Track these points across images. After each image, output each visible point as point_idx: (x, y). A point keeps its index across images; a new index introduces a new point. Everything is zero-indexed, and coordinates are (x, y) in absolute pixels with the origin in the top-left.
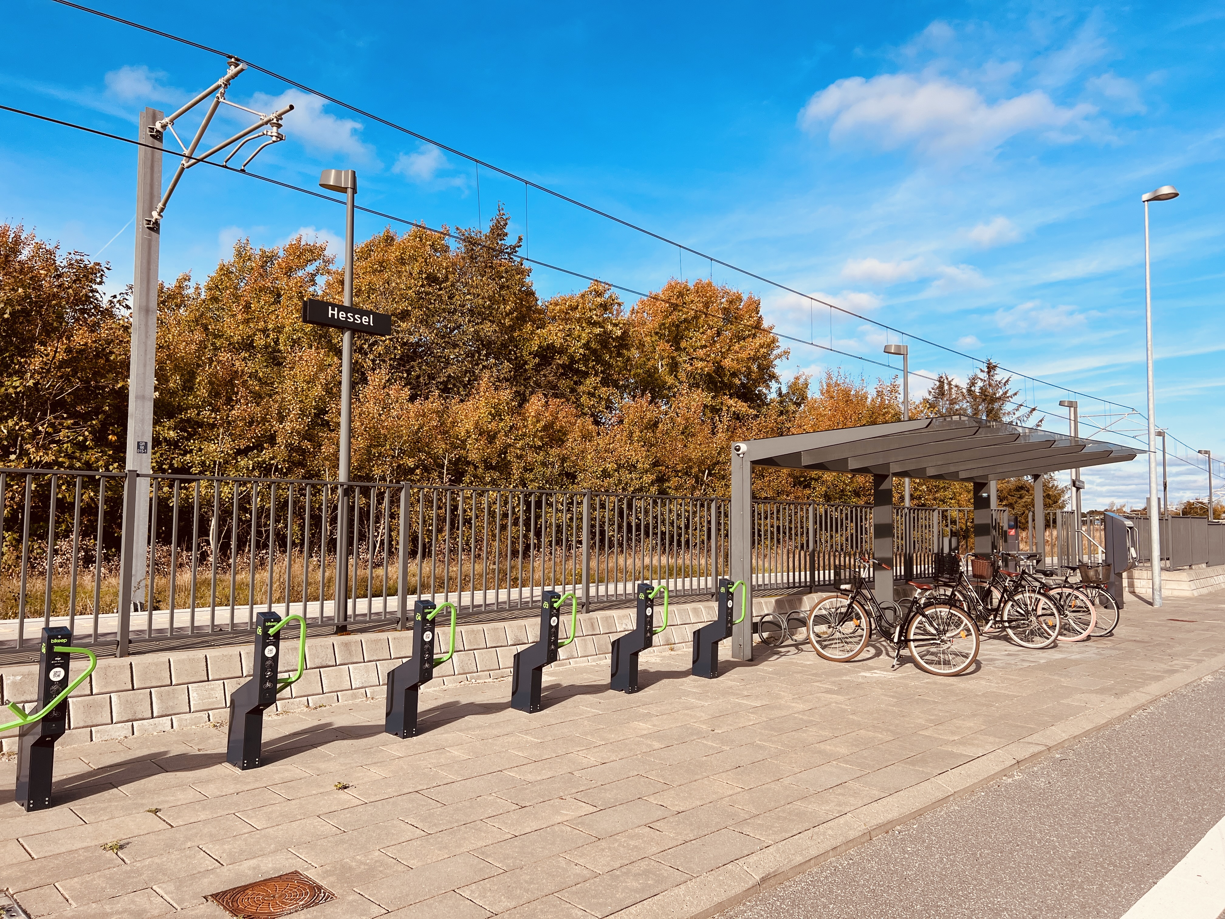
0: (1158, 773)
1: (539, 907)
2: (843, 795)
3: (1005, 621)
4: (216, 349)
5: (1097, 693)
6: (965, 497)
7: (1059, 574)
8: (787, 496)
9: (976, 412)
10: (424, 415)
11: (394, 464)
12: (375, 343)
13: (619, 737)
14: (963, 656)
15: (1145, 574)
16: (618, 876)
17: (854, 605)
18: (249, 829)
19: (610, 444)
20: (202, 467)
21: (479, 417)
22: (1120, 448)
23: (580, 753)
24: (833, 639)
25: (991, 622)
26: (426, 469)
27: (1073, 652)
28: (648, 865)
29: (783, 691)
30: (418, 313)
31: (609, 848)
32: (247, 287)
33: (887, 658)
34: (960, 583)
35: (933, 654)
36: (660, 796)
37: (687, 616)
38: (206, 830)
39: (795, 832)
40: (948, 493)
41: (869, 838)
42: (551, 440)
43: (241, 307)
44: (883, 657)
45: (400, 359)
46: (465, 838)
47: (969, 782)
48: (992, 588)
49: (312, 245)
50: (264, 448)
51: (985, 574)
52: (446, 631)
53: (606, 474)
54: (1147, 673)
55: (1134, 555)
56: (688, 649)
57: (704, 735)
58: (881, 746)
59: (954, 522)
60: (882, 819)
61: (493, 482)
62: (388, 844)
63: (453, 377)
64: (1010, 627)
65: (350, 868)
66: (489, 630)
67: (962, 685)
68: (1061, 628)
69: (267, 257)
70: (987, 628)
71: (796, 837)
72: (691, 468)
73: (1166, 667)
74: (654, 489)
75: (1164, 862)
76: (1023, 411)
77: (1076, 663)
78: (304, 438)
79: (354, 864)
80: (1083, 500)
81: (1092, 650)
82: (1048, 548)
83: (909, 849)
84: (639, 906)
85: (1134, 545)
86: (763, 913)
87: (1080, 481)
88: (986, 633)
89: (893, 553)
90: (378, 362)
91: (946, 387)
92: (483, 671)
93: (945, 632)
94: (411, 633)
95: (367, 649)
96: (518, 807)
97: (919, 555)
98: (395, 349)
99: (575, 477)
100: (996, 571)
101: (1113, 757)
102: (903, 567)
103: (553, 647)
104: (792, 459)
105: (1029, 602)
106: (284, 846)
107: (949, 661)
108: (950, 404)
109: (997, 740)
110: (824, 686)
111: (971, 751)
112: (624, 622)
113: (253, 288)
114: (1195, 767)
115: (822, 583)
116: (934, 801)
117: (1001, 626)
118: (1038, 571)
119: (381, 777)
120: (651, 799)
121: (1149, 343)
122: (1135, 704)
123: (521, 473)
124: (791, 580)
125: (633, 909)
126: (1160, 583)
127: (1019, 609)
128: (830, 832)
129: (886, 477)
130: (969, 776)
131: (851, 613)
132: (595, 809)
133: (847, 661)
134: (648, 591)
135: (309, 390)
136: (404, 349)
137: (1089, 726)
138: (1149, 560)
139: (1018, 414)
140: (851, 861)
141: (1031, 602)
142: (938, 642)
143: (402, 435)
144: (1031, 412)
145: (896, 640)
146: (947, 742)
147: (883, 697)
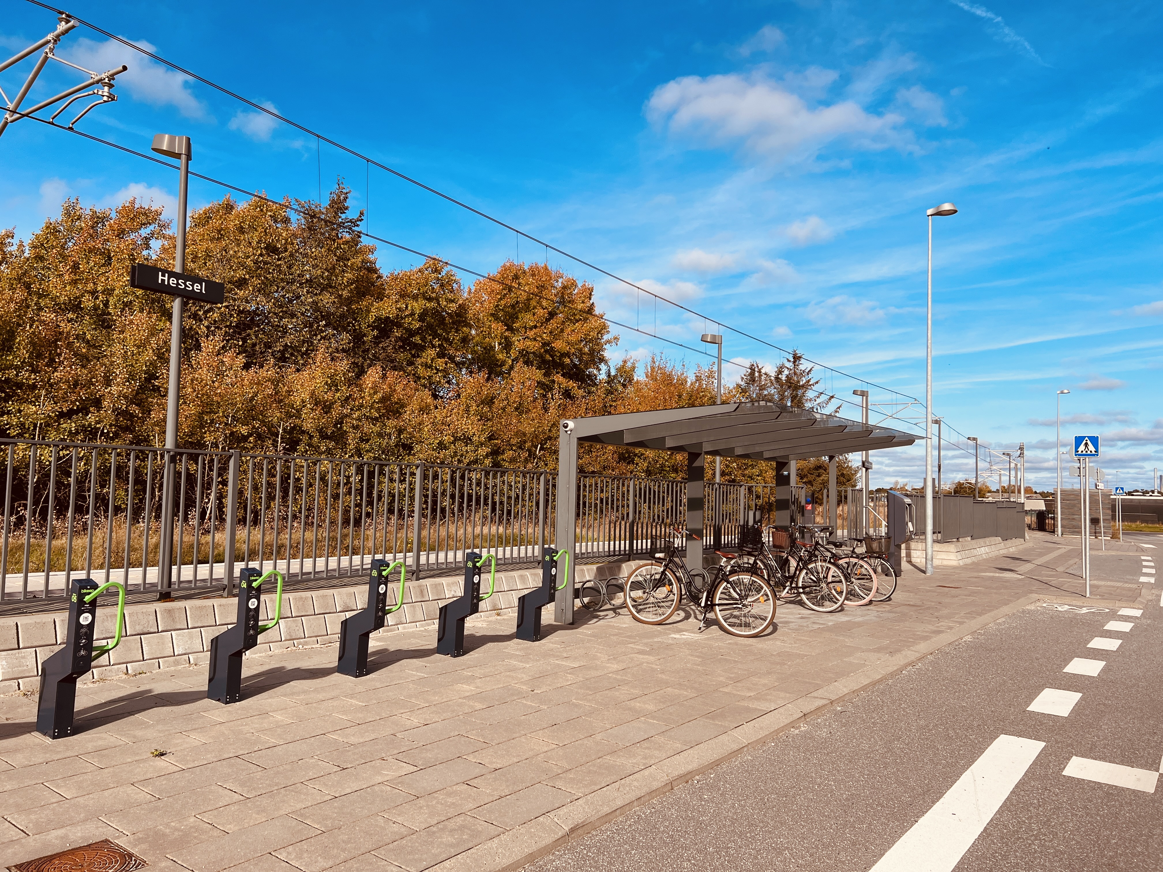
0: (922, 722)
1: (355, 866)
2: (649, 748)
3: (800, 588)
4: (40, 309)
5: (875, 652)
6: (771, 474)
7: (848, 545)
8: (613, 470)
9: (782, 398)
10: (258, 383)
11: (227, 432)
12: (211, 310)
13: (443, 699)
14: (762, 619)
15: (921, 546)
16: (434, 833)
17: (667, 572)
18: (56, 798)
19: (447, 417)
20: (21, 429)
21: (315, 387)
22: (903, 434)
23: (403, 715)
24: (647, 604)
25: (788, 588)
26: (260, 437)
27: (857, 616)
28: (465, 820)
29: (600, 653)
30: (256, 282)
31: (428, 806)
32: (75, 247)
33: (695, 620)
34: (762, 553)
35: (735, 617)
36: (479, 754)
37: (514, 583)
38: (11, 801)
39: (603, 785)
40: (756, 471)
41: (670, 788)
42: (388, 411)
43: (68, 267)
44: (692, 620)
45: (237, 326)
46: (284, 801)
47: (762, 734)
48: (790, 557)
49: (147, 208)
50: (90, 412)
51: (783, 545)
52: (274, 598)
53: (441, 446)
54: (918, 633)
55: (912, 529)
56: (513, 615)
57: (523, 696)
58: (685, 702)
59: (758, 497)
60: (682, 770)
61: (329, 451)
62: (205, 810)
63: (291, 347)
64: (804, 593)
65: (164, 835)
66: (317, 597)
67: (760, 646)
68: (847, 594)
69: (98, 217)
70: (784, 594)
71: (605, 789)
72: (525, 442)
73: (933, 628)
74: (488, 462)
75: (924, 802)
76: (823, 398)
77: (859, 625)
78: (132, 403)
79: (168, 831)
80: (872, 479)
81: (873, 612)
82: (839, 522)
83: (706, 797)
84: (453, 860)
85: (911, 520)
86: (570, 861)
87: (868, 462)
88: (783, 598)
89: (703, 524)
90: (213, 328)
91: (757, 374)
92: (311, 637)
93: (747, 596)
94: (236, 599)
95: (191, 615)
96: (340, 769)
97: (726, 527)
98: (231, 317)
99: (411, 448)
100: (793, 541)
101: (885, 709)
102: (712, 538)
103: (380, 614)
104: (616, 437)
105: (820, 571)
106: (93, 815)
107: (749, 624)
108: (760, 390)
109: (788, 695)
110: (637, 647)
111: (764, 706)
112: (453, 588)
113: (81, 248)
114: (954, 717)
115: (639, 551)
116: (730, 752)
117: (796, 591)
118: (829, 543)
119: (201, 743)
120: (471, 758)
121: (929, 341)
122: (907, 661)
123: (357, 443)
124: (612, 549)
125: (447, 864)
126: (932, 554)
127: (812, 577)
128: (635, 783)
129: (699, 455)
130: (761, 728)
131: (664, 580)
132: (416, 769)
133: (659, 623)
134: (476, 560)
135: (140, 355)
136: (241, 317)
137: (866, 682)
138: (924, 533)
139: (818, 401)
140: (653, 810)
141: (823, 570)
142: (740, 606)
143: (236, 402)
144: (830, 399)
145: (703, 604)
146: (744, 698)
147: (689, 657)
